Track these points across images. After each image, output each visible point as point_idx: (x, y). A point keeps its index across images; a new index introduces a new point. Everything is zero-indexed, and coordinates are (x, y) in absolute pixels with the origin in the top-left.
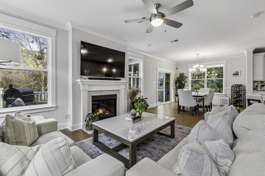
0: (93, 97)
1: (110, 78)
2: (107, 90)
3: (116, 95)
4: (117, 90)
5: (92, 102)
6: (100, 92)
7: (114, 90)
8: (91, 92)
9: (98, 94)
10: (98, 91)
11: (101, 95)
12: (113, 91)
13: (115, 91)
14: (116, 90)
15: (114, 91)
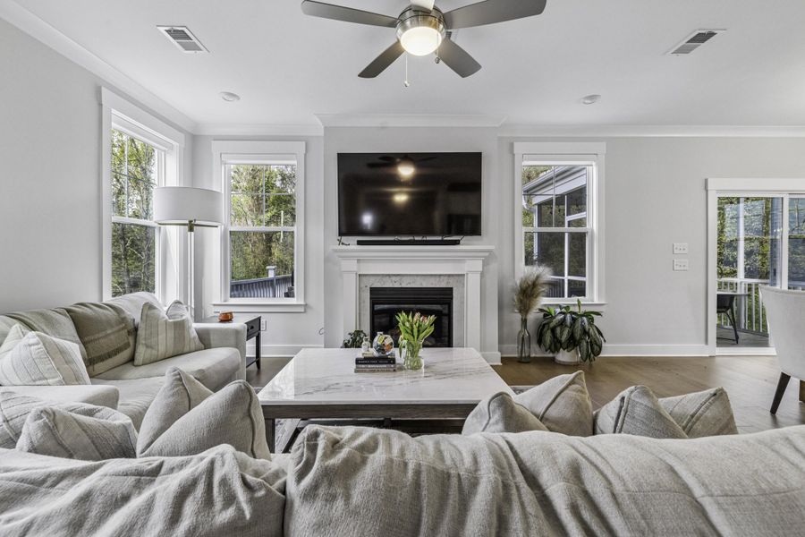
0: (373, 290)
1: (429, 238)
2: (417, 275)
3: (452, 289)
4: (452, 275)
5: (373, 303)
6: (394, 278)
7: (440, 275)
8: (367, 277)
9: (388, 284)
10: (389, 275)
11: (397, 285)
12: (438, 279)
13: (446, 278)
14: (449, 275)
15: (442, 278)
